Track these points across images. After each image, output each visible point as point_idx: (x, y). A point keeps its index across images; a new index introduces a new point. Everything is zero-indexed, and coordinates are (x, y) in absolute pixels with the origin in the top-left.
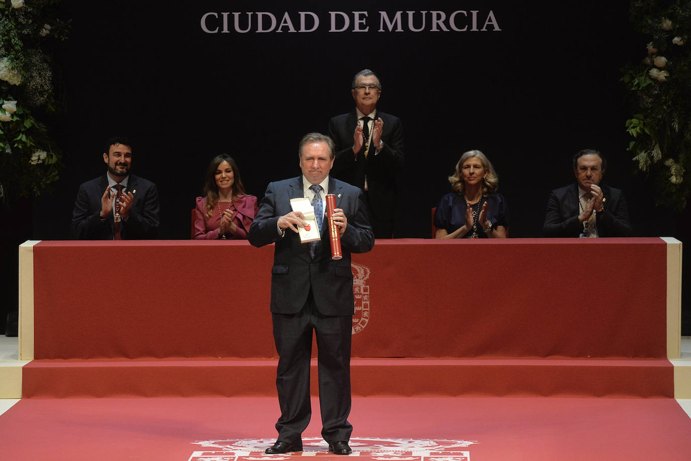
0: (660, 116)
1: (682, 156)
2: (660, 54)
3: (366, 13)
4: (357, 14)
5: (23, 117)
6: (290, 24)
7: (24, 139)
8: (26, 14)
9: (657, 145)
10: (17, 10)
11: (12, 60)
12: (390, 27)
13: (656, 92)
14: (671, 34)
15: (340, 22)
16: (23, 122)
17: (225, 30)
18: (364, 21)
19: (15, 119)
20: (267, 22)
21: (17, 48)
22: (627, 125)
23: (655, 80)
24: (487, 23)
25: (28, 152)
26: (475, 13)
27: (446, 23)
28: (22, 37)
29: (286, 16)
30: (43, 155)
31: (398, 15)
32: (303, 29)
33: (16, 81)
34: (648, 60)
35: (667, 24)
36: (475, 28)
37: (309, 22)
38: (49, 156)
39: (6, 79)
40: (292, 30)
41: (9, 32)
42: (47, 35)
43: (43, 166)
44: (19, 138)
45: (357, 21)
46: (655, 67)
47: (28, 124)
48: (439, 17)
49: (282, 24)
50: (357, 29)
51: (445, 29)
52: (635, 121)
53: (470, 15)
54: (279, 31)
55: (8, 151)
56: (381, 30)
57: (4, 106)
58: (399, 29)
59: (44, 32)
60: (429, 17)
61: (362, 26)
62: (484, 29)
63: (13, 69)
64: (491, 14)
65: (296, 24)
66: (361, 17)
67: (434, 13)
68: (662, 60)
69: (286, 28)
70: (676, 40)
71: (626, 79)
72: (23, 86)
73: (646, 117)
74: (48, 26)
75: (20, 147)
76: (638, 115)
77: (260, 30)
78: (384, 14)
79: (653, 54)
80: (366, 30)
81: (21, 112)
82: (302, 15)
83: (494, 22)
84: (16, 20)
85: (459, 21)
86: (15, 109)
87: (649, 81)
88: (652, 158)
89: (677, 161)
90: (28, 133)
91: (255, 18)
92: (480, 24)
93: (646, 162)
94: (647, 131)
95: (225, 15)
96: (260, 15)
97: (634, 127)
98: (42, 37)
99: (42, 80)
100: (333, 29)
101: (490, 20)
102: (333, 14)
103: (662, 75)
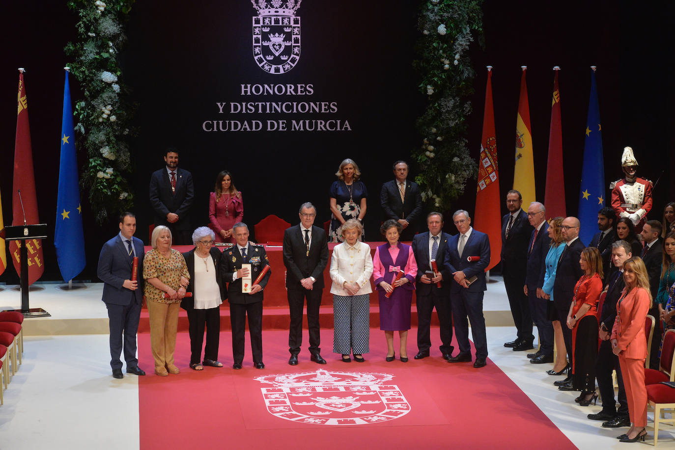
0: (431, 175)
1: (442, 195)
2: (430, 144)
3: (285, 121)
4: (281, 122)
5: (116, 176)
6: (247, 127)
7: (117, 187)
8: (117, 125)
9: (430, 190)
10: (113, 122)
11: (111, 148)
12: (297, 128)
13: (429, 163)
14: (436, 135)
15: (272, 125)
16: (116, 179)
17: (215, 130)
18: (284, 125)
19: (113, 177)
20: (236, 126)
21: (113, 142)
22: (416, 179)
23: (428, 157)
24: (344, 126)
25: (118, 194)
26: (339, 122)
27: (325, 126)
28: (115, 136)
29: (246, 122)
30: (126, 195)
31: (301, 122)
32: (254, 129)
33: (113, 158)
34: (424, 147)
35: (434, 130)
36: (339, 129)
37: (257, 125)
38: (129, 195)
39: (108, 157)
40: (249, 129)
41: (109, 133)
42: (127, 134)
43: (125, 200)
44: (114, 187)
45: (281, 125)
46: (428, 151)
47: (119, 179)
48: (321, 123)
49: (244, 127)
50: (281, 129)
51: (324, 129)
52: (419, 177)
53: (337, 123)
54: (242, 130)
55: (109, 193)
56: (293, 130)
57: (106, 171)
58: (302, 129)
59: (126, 133)
60: (316, 124)
61: (283, 128)
62: (343, 129)
63: (111, 152)
64: (347, 122)
65: (251, 126)
66: (283, 123)
67: (319, 122)
68: (431, 148)
69: (246, 129)
70: (439, 138)
71: (414, 156)
72: (116, 160)
73: (424, 175)
74: (127, 130)
75: (115, 191)
76: (420, 174)
77: (233, 129)
78: (294, 122)
79: (427, 144)
80: (285, 130)
81: (115, 174)
82: (254, 122)
83: (348, 126)
84: (112, 128)
85: (331, 125)
86: (112, 173)
87: (426, 158)
88: (428, 196)
89: (438, 196)
90: (118, 184)
91: (230, 124)
92: (341, 127)
93: (425, 197)
94: (425, 182)
95: (215, 122)
96: (232, 122)
97: (419, 180)
98: (124, 135)
99: (125, 157)
100: (269, 129)
101: (346, 125)
102: (269, 122)
103: (432, 155)
